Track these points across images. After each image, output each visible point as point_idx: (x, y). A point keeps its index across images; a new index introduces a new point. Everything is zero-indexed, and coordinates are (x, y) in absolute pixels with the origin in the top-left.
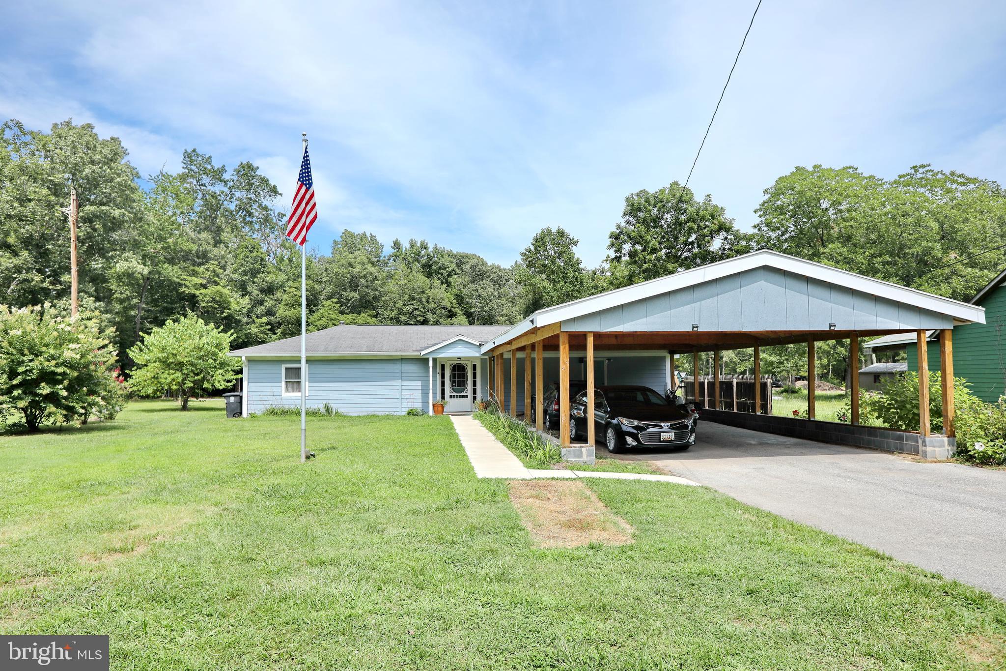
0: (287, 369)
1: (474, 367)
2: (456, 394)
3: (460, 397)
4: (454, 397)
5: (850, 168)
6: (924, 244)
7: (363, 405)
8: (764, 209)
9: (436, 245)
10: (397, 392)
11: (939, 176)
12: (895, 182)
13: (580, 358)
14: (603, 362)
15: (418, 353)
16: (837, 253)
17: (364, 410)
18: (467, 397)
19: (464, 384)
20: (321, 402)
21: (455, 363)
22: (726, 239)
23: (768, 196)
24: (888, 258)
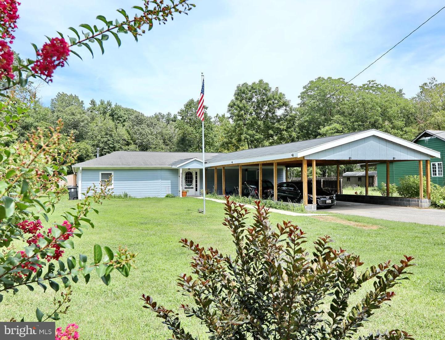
0: (102, 174)
1: (196, 173)
2: (188, 187)
3: (190, 188)
4: (187, 188)
5: (341, 79)
6: (375, 117)
7: (142, 193)
8: (302, 96)
9: (116, 103)
10: (159, 186)
11: (379, 86)
12: (361, 87)
13: (246, 169)
14: (255, 171)
15: (171, 166)
16: (339, 120)
17: (142, 195)
18: (193, 188)
19: (191, 182)
20: (121, 191)
21: (187, 171)
22: (286, 110)
23: (305, 90)
24: (360, 123)
